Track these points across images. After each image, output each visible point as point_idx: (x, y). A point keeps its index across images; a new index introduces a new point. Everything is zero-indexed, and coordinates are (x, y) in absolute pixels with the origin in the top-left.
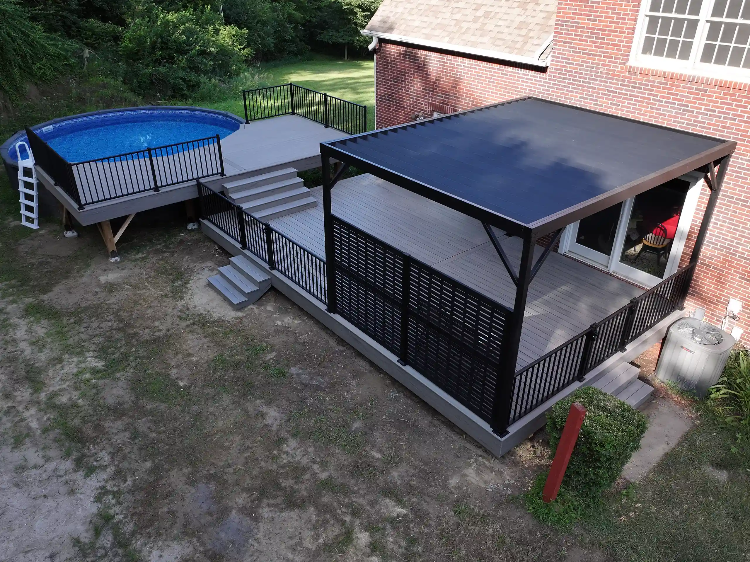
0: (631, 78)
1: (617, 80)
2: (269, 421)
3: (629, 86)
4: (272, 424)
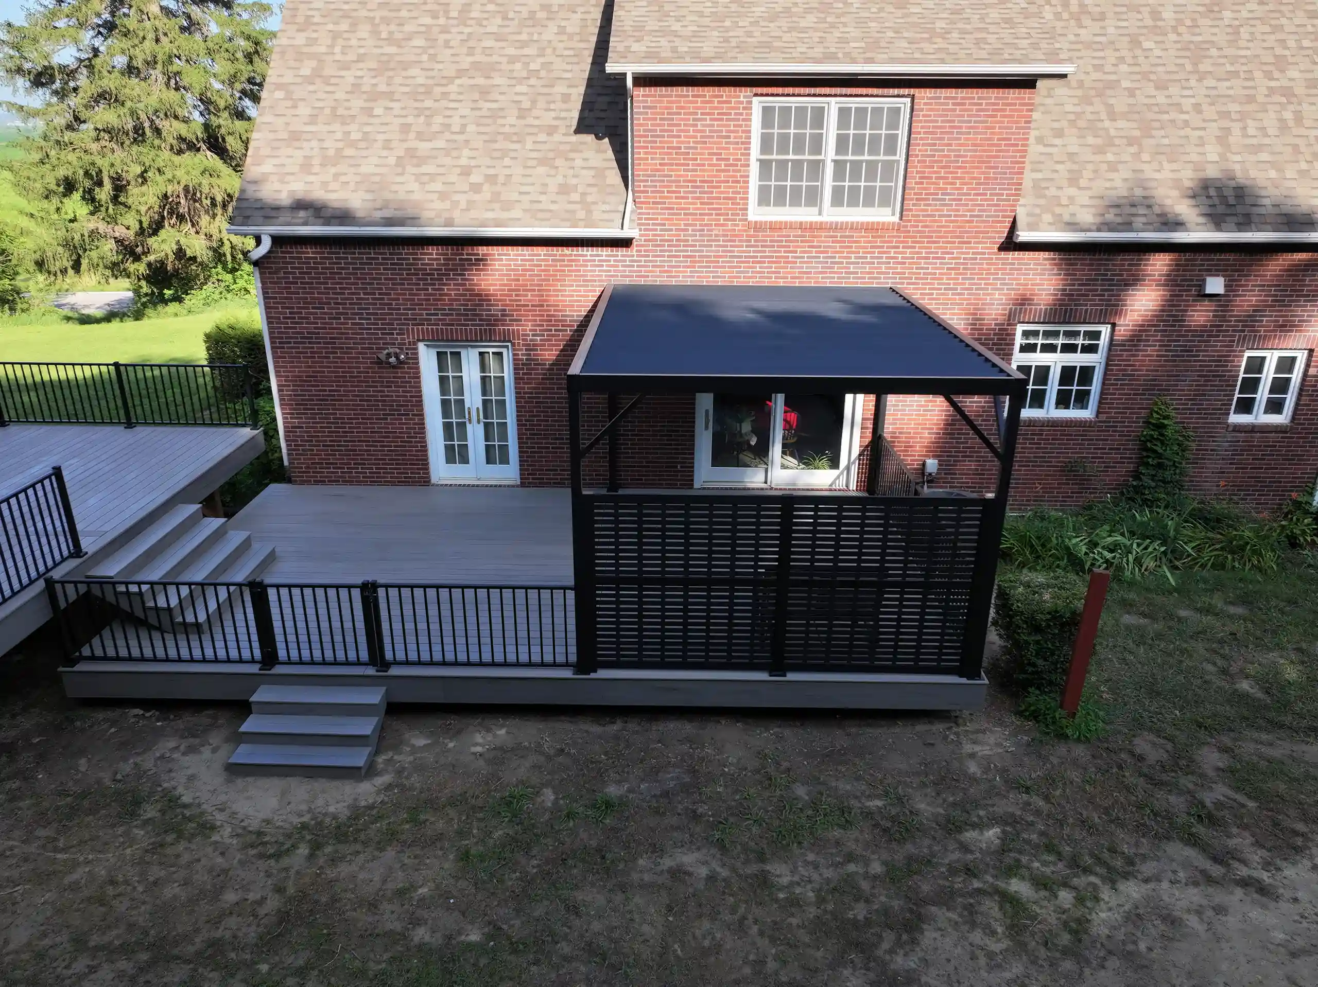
0: (758, 236)
1: (740, 241)
3: (757, 246)
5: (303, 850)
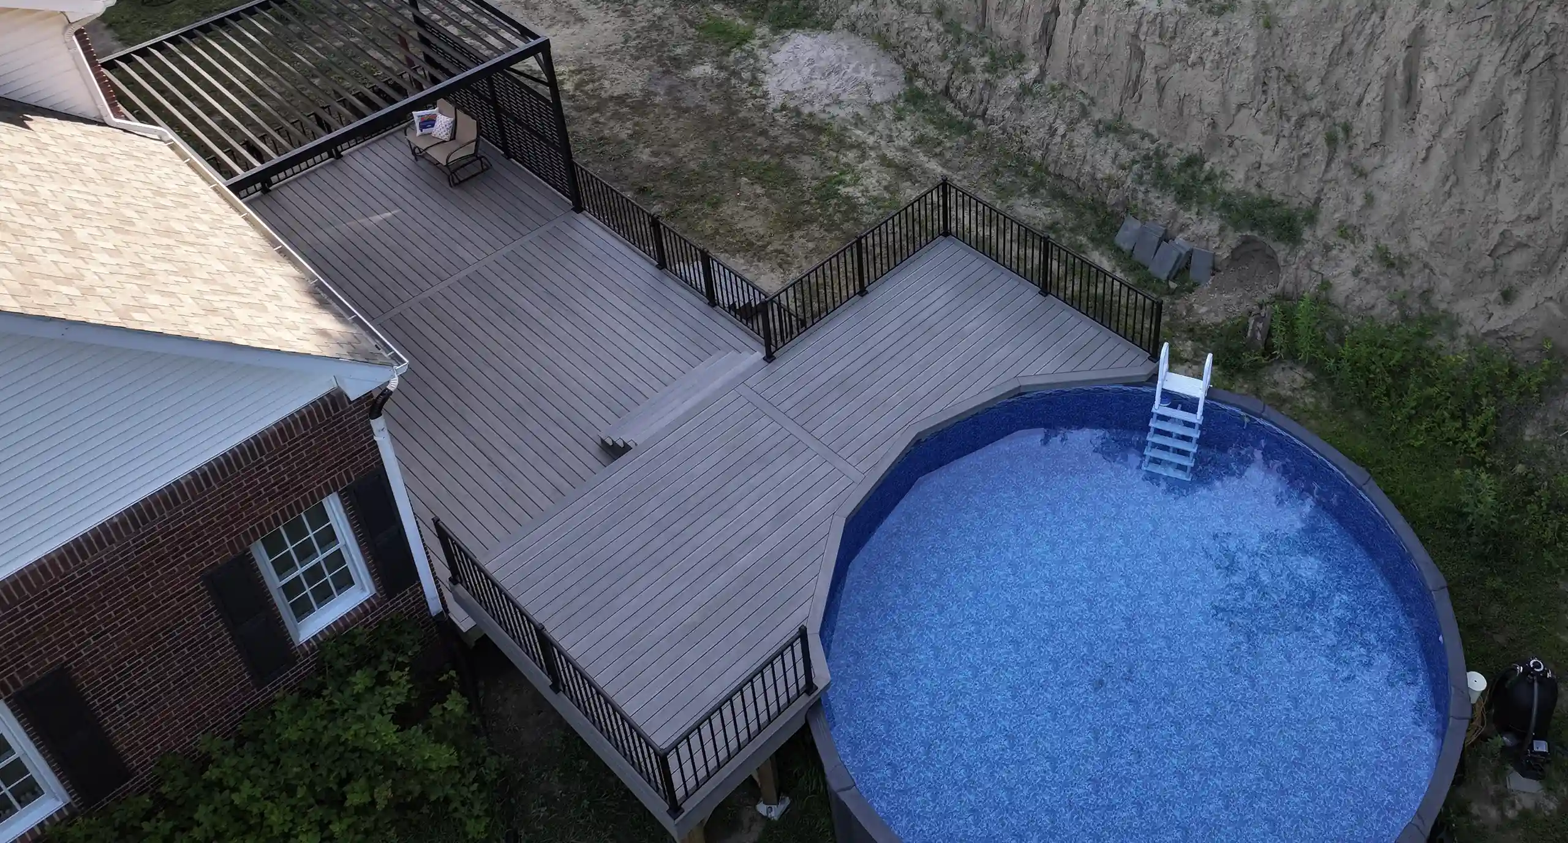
2: (648, 150)
4: (644, 147)
5: (770, 248)
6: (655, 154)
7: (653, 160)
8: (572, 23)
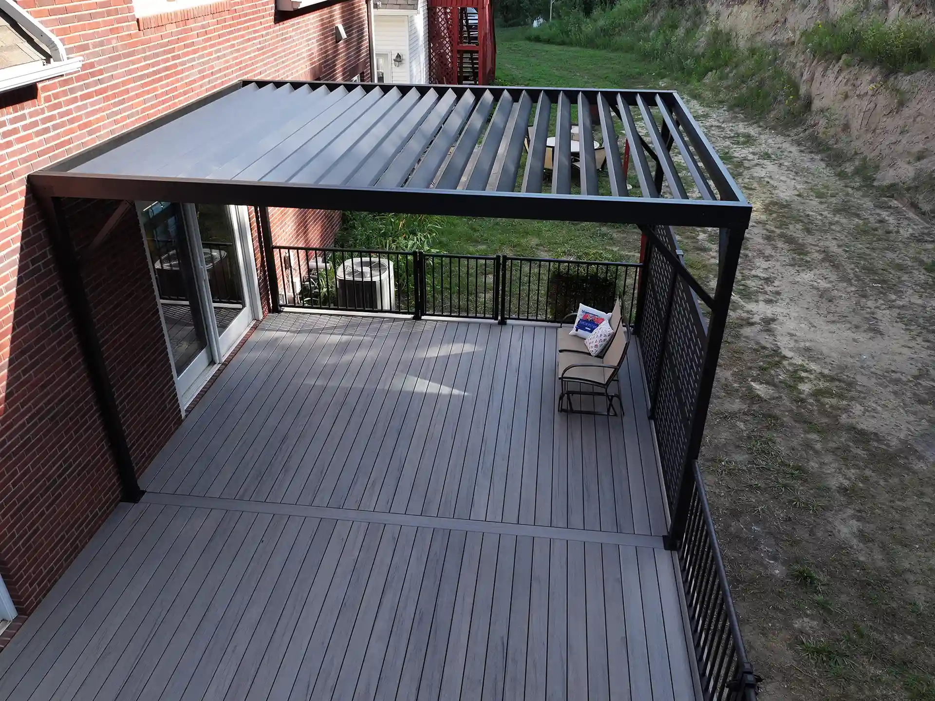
6: (862, 536)
7: (855, 542)
8: (862, 329)
